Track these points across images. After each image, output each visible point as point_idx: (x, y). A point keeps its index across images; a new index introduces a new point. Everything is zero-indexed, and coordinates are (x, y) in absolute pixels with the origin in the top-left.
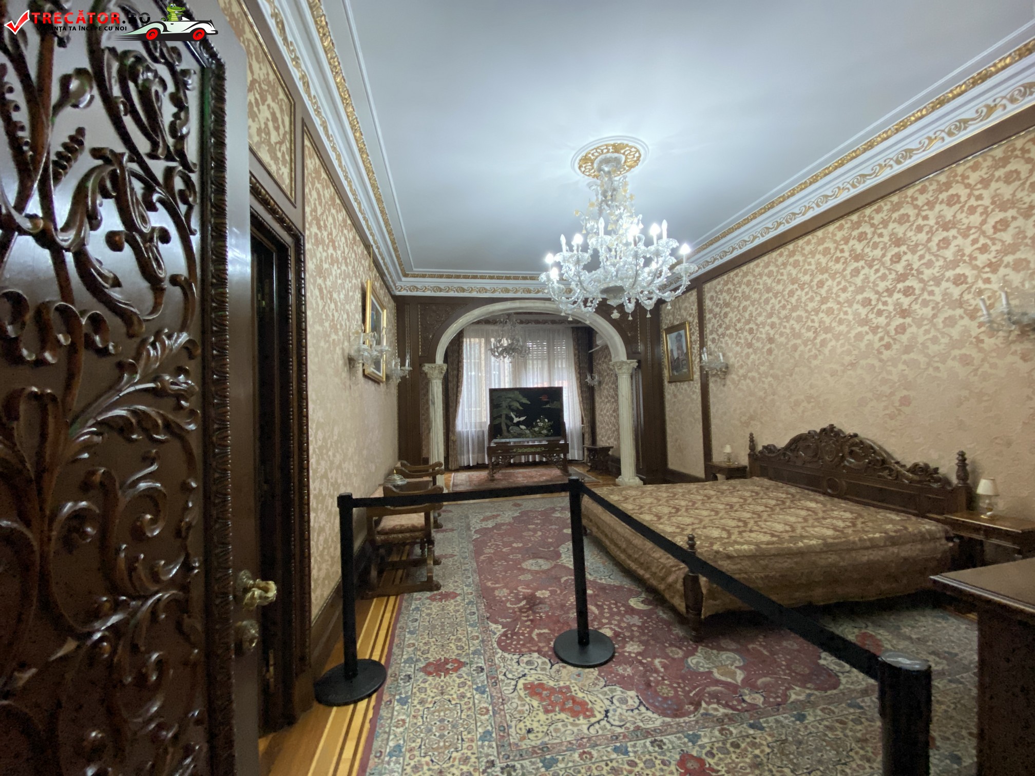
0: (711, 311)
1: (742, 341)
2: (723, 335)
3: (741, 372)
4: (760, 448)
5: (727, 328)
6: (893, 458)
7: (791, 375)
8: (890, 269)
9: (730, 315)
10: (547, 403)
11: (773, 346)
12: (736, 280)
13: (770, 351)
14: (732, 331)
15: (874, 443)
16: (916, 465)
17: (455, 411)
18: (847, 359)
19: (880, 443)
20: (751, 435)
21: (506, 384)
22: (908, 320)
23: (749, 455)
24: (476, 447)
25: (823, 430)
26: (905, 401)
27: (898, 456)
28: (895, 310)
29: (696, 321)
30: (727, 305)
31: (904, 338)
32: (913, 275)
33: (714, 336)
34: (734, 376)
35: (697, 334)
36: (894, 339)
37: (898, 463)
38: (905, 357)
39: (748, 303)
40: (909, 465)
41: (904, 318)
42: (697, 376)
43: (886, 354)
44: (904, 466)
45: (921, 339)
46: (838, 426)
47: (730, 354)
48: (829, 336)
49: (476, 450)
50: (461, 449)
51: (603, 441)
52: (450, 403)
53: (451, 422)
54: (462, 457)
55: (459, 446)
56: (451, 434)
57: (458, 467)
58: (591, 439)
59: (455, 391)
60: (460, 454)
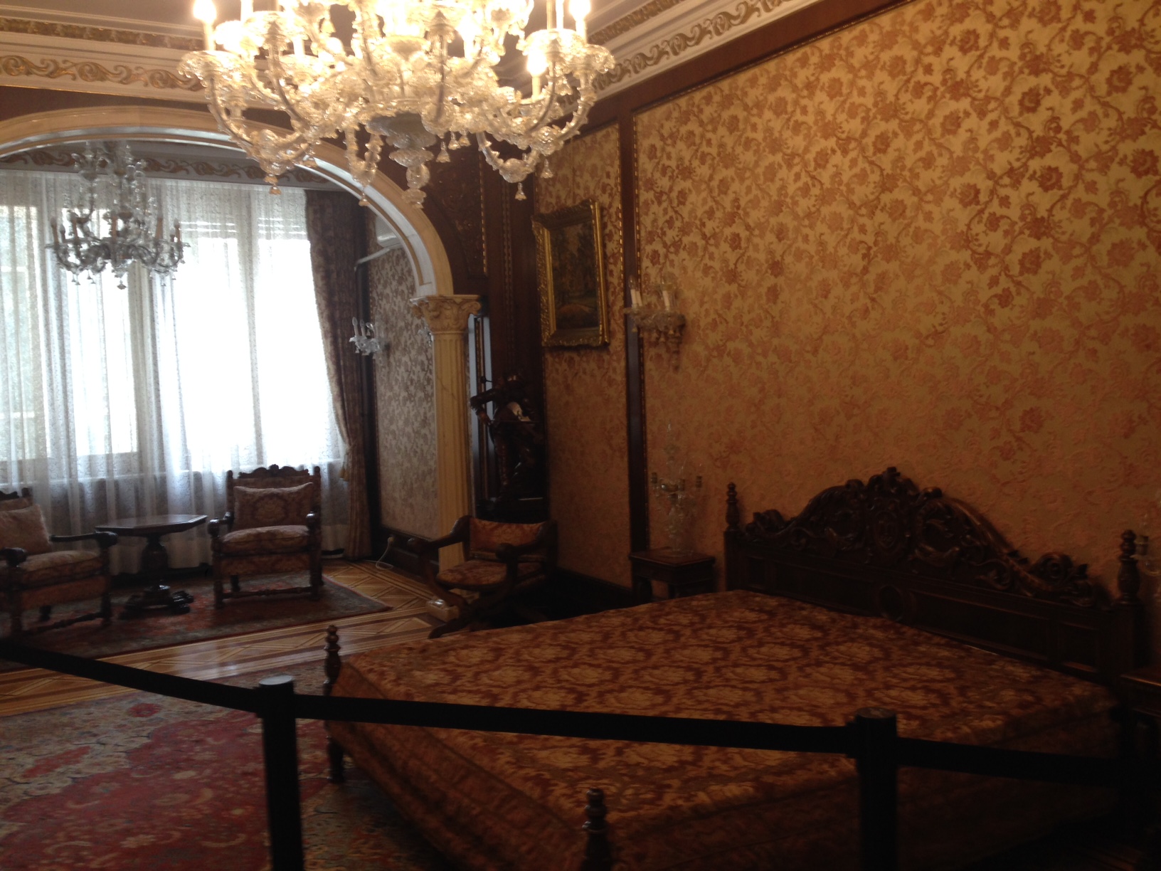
0: (650, 184)
1: (716, 265)
2: (677, 245)
3: (714, 338)
4: (750, 519)
5: (685, 231)
6: (1006, 544)
7: (815, 352)
8: (1018, 125)
9: (692, 198)
11: (781, 281)
12: (708, 111)
13: (774, 293)
14: (694, 238)
15: (973, 511)
16: (1047, 558)
18: (928, 323)
19: (982, 510)
20: (732, 488)
22: (1046, 243)
23: (727, 534)
25: (876, 480)
26: (1033, 420)
27: (1015, 538)
28: (1023, 218)
29: (617, 204)
30: (686, 172)
31: (1036, 283)
32: (1060, 144)
33: (657, 246)
34: (697, 348)
35: (618, 236)
36: (1019, 284)
37: (1014, 554)
38: (1036, 325)
39: (730, 172)
40: (1035, 558)
41: (1038, 237)
42: (617, 344)
43: (1002, 316)
44: (1024, 561)
45: (1067, 287)
46: (906, 472)
47: (689, 294)
48: (893, 267)
51: (396, 501)
58: (365, 496)
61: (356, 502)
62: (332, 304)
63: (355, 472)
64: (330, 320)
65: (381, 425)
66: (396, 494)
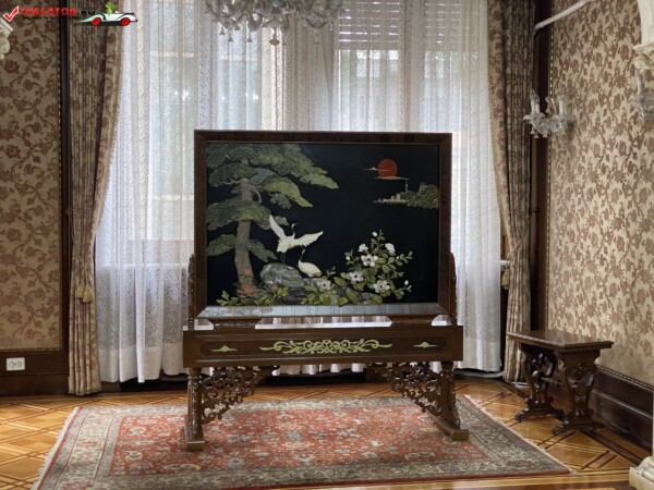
10: (395, 188)
50: (108, 329)
51: (569, 317)
52: (76, 178)
53: (77, 242)
54: (113, 353)
55: (102, 317)
56: (75, 280)
57: (96, 386)
58: (527, 308)
59: (91, 137)
60: (107, 346)
61: (517, 317)
62: (504, 76)
63: (519, 278)
64: (503, 95)
65: (555, 224)
66: (570, 310)
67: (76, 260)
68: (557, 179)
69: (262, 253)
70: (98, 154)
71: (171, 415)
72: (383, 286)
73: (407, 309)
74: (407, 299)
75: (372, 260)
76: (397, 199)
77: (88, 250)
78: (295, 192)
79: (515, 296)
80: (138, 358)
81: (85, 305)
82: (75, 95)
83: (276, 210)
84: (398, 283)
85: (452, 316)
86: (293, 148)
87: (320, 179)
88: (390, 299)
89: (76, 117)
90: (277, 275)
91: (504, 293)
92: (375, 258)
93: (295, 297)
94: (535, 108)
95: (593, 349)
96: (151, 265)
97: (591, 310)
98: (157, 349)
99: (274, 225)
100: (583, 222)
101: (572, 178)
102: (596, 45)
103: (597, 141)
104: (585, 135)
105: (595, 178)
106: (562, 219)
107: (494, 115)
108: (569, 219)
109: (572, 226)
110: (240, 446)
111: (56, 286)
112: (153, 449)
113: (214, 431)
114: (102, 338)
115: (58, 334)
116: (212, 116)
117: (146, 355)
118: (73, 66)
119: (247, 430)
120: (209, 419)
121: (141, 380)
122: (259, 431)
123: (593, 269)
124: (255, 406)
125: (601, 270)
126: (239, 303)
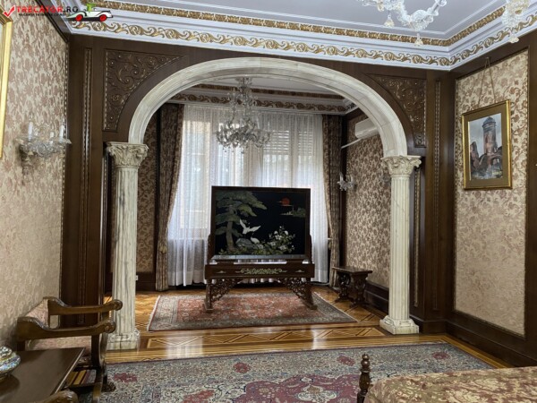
10: (288, 209)
17: (167, 214)
21: (236, 181)
24: (193, 261)
29: (524, 99)
49: (192, 266)
50: (172, 264)
51: (355, 261)
52: (161, 204)
53: (161, 229)
54: (174, 274)
55: (170, 259)
56: (159, 244)
57: (167, 287)
58: (338, 257)
59: (168, 187)
60: (171, 271)
61: (334, 260)
62: (329, 166)
63: (335, 245)
64: (329, 173)
65: (349, 224)
66: (355, 258)
67: (160, 236)
68: (350, 206)
69: (237, 234)
70: (171, 194)
71: (198, 299)
72: (283, 247)
73: (293, 257)
74: (293, 253)
75: (279, 237)
76: (290, 213)
77: (165, 232)
78: (250, 210)
79: (333, 252)
80: (183, 276)
81: (163, 254)
82: (162, 171)
83: (243, 217)
84: (289, 246)
85: (310, 260)
86: (250, 193)
87: (260, 205)
88: (286, 253)
89: (163, 179)
90: (242, 243)
91: (329, 251)
92: (281, 236)
93: (249, 252)
94: (341, 179)
95: (365, 273)
96: (190, 239)
97: (364, 258)
98: (191, 272)
99: (241, 223)
100: (360, 223)
101: (356, 206)
102: (365, 155)
103: (366, 192)
104: (361, 190)
105: (365, 207)
106: (352, 223)
107: (325, 181)
108: (355, 222)
109: (356, 225)
110: (227, 311)
111: (152, 246)
112: (192, 312)
113: (216, 305)
114: (169, 268)
115: (152, 266)
116: (216, 180)
117: (187, 275)
118: (162, 159)
119: (229, 305)
120: (214, 300)
121: (185, 285)
122: (234, 305)
123: (365, 242)
124: (231, 296)
125: (368, 242)
126: (228, 254)
